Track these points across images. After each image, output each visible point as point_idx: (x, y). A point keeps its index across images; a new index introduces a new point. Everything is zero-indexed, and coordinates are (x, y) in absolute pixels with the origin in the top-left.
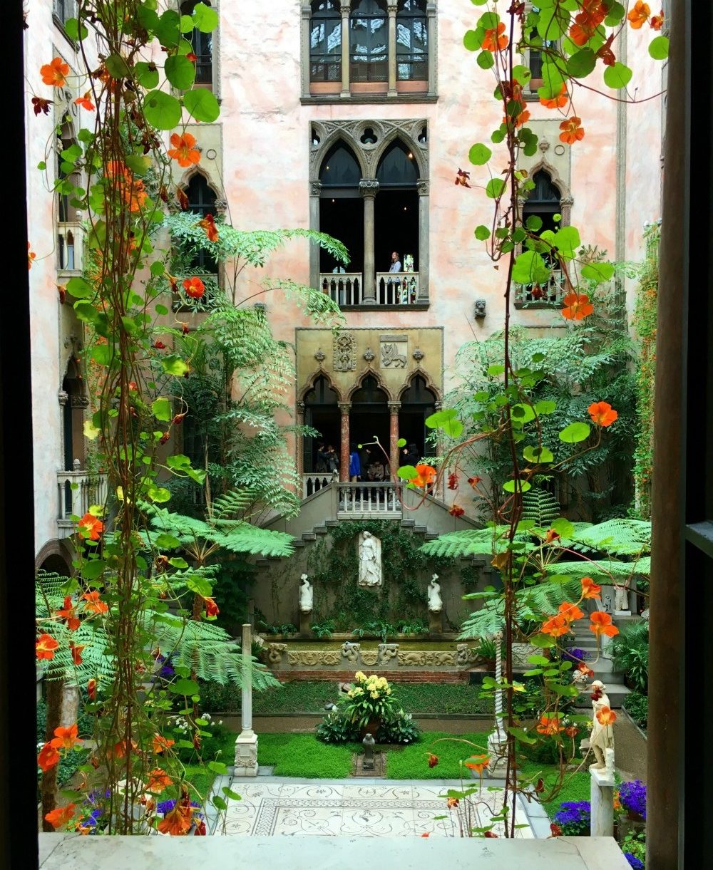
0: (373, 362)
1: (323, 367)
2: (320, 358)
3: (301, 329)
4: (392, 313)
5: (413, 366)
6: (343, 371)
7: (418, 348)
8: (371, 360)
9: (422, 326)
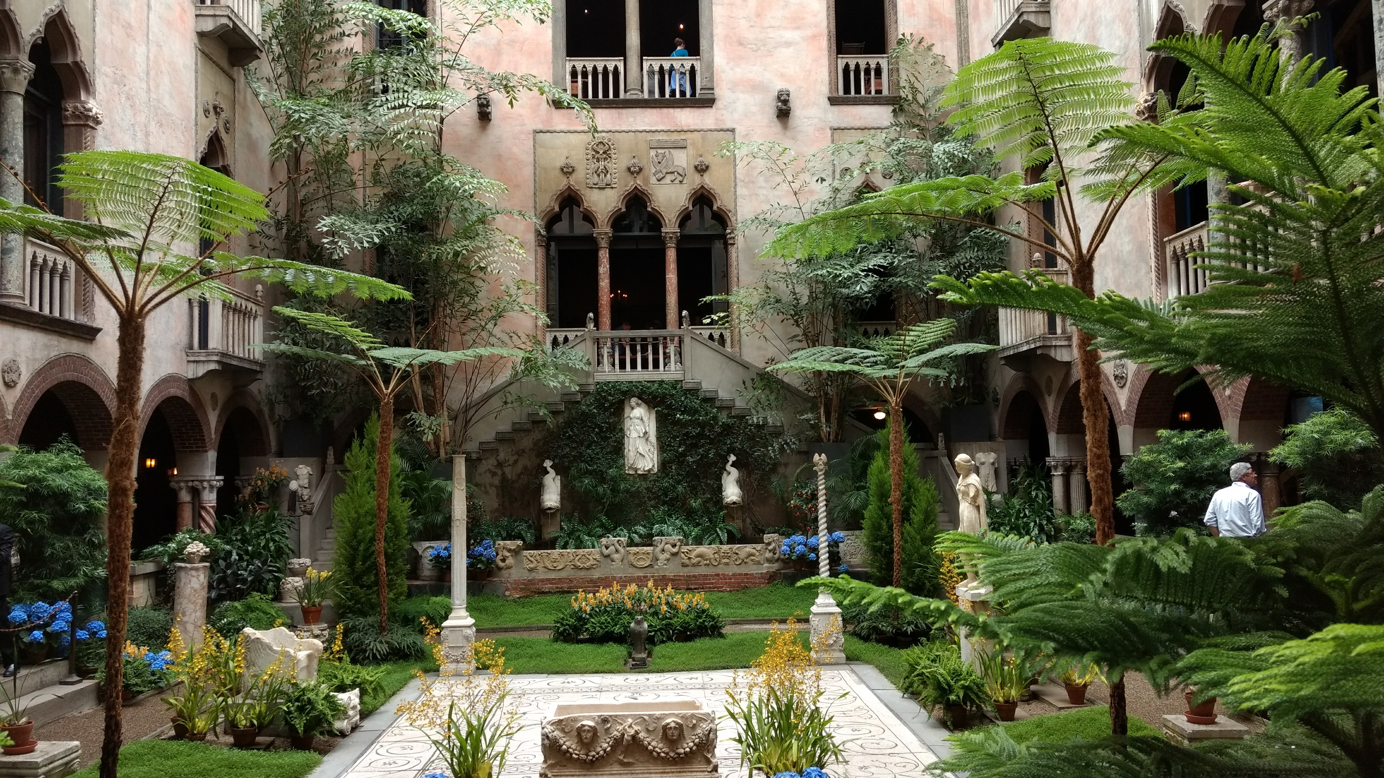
0: (641, 175)
1: (572, 183)
2: (567, 171)
3: (541, 132)
4: (665, 111)
5: (695, 181)
6: (599, 188)
7: (701, 156)
8: (638, 173)
9: (705, 128)
